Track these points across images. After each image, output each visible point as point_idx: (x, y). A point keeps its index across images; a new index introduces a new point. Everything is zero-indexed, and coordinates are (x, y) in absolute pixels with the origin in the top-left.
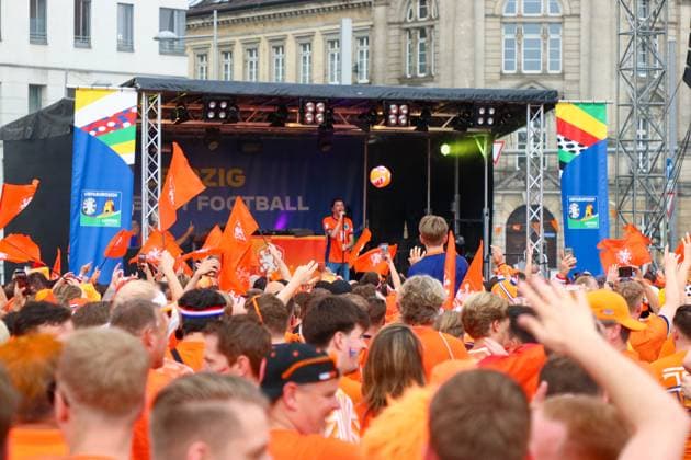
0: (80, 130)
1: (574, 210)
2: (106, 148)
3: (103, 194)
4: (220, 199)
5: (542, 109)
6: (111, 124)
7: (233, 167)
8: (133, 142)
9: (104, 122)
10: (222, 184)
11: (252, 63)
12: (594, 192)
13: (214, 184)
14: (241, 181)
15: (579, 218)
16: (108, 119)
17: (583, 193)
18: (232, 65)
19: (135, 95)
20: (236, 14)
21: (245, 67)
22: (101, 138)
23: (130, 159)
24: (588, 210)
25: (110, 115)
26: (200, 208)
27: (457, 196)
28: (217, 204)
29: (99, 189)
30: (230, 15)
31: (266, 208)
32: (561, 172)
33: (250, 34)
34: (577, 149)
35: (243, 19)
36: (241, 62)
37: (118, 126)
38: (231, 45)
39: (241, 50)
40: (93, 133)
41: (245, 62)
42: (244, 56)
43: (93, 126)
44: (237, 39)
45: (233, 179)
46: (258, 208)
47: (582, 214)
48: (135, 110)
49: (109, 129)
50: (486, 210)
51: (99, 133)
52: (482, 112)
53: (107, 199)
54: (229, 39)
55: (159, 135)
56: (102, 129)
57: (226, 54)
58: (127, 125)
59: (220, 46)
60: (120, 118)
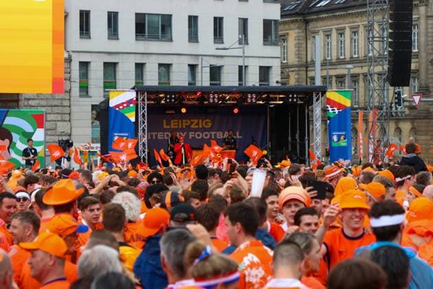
0: (112, 108)
1: (335, 138)
2: (123, 115)
3: (122, 134)
4: (200, 133)
5: (320, 94)
6: (125, 105)
7: (206, 119)
8: (134, 113)
9: (122, 104)
10: (201, 127)
11: (355, 40)
12: (345, 130)
13: (197, 127)
14: (210, 125)
15: (337, 142)
16: (123, 103)
17: (340, 131)
18: (344, 41)
19: (135, 93)
20: (346, 11)
21: (351, 42)
22: (121, 111)
23: (133, 119)
24: (342, 138)
25: (124, 101)
26: (190, 138)
27: (298, 131)
28: (198, 135)
29: (120, 132)
30: (342, 11)
31: (222, 137)
32: (328, 121)
33: (354, 23)
34: (337, 111)
35: (349, 14)
36: (349, 39)
37: (128, 106)
38: (344, 29)
39: (349, 32)
40: (117, 109)
41: (351, 39)
42: (351, 35)
43: (118, 106)
44: (347, 25)
45: (206, 124)
46: (218, 137)
47: (339, 140)
48: (135, 99)
49: (124, 107)
50: (306, 138)
51: (120, 109)
52: (291, 96)
53: (123, 136)
54: (343, 26)
55: (146, 109)
56: (121, 107)
57: (341, 34)
58: (131, 105)
59: (337, 30)
60: (129, 102)
